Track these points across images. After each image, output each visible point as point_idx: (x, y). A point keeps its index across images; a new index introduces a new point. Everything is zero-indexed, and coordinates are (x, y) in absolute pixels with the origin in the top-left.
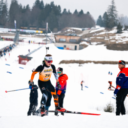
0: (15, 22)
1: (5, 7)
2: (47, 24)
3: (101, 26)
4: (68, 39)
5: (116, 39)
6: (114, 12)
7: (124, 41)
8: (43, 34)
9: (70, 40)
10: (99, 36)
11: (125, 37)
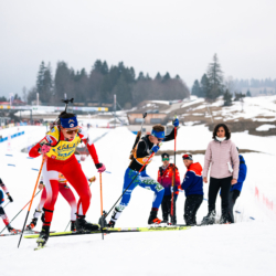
1: (47, 73)
2: (115, 96)
3: (199, 96)
4: (149, 118)
5: (223, 114)
6: (218, 73)
7: (236, 117)
8: (110, 113)
9: (152, 119)
10: (196, 112)
11: (236, 112)
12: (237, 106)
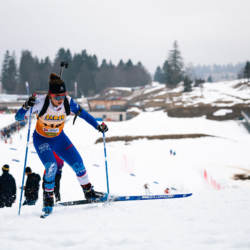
0: (27, 84)
1: (12, 62)
2: (76, 84)
3: (161, 82)
4: (109, 105)
5: (184, 100)
6: (179, 60)
7: (195, 103)
9: (112, 106)
10: (157, 98)
11: (196, 97)
12: (196, 91)
